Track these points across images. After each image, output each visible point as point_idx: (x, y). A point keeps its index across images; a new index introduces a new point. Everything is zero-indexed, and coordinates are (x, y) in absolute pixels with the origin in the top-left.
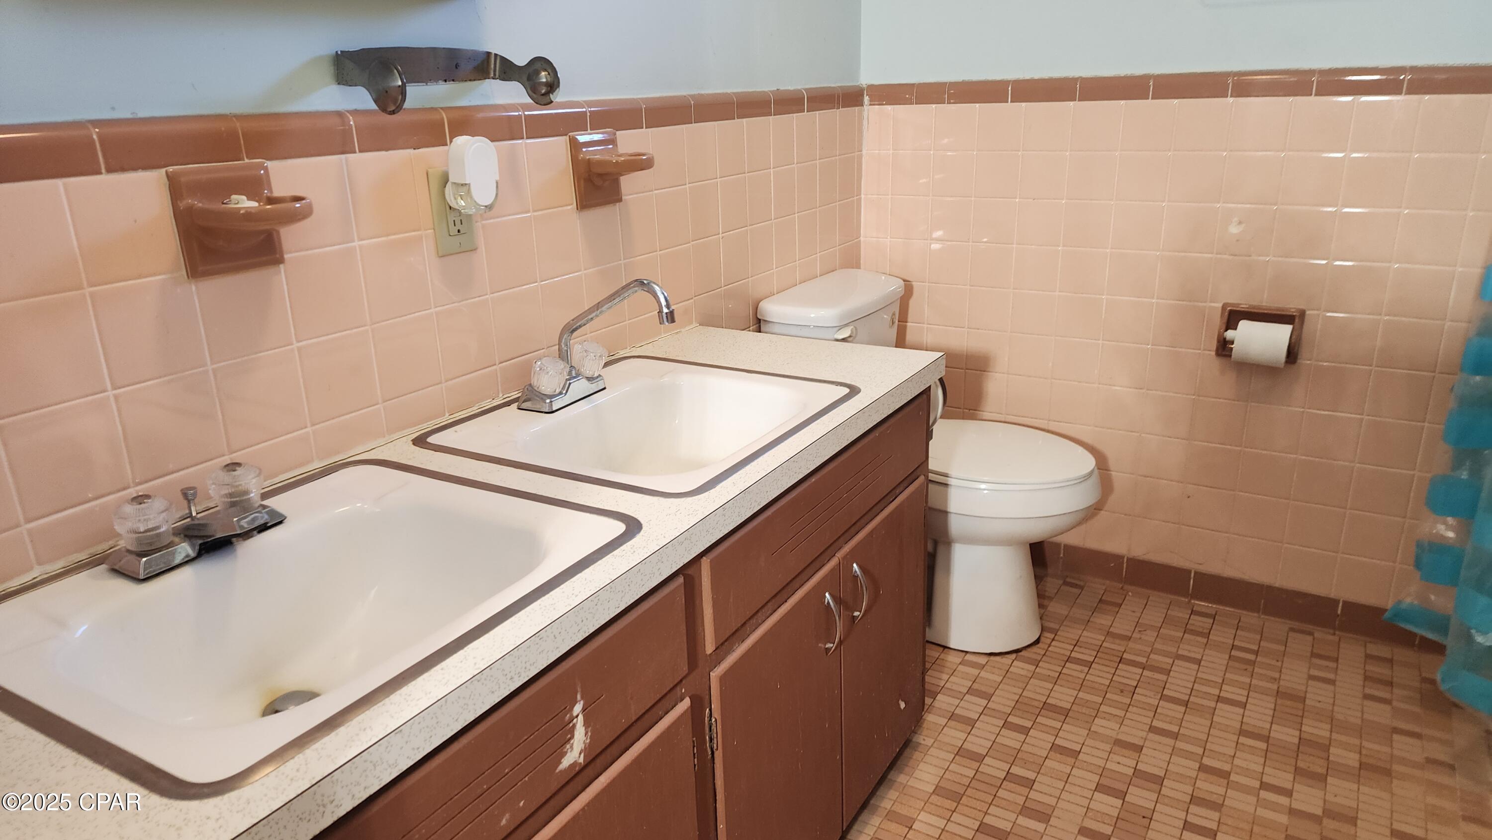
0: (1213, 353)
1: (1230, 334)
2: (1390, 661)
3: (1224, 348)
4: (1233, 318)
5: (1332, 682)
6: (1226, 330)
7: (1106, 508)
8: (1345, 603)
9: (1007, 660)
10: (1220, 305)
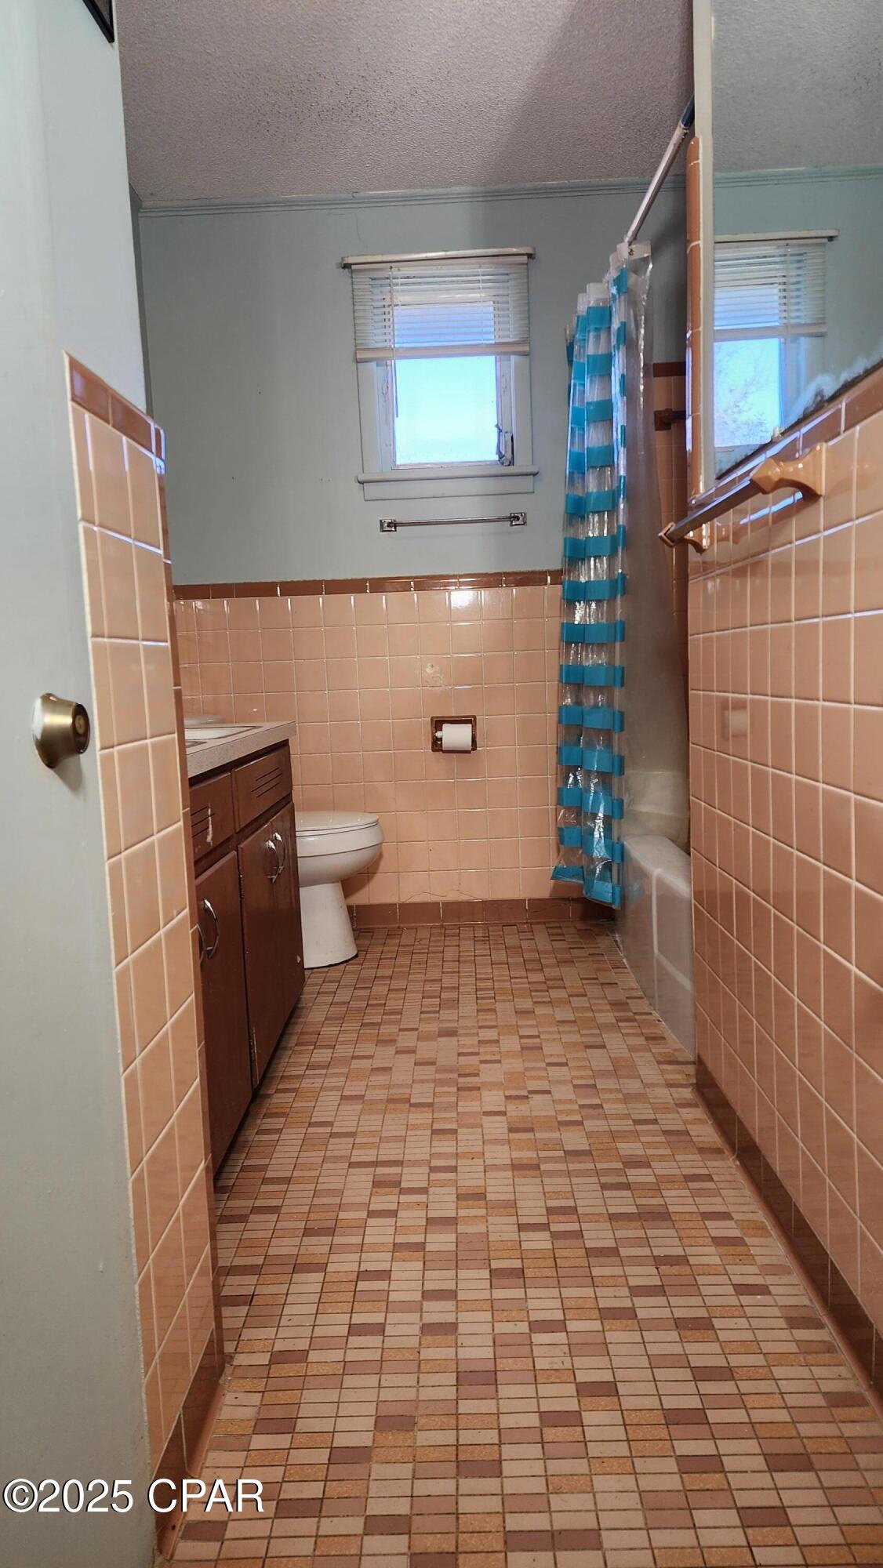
0: (430, 750)
1: (439, 734)
2: (560, 927)
3: (437, 745)
4: (438, 724)
5: (534, 939)
6: (436, 731)
7: (380, 871)
8: (529, 900)
9: (342, 966)
10: (429, 719)
